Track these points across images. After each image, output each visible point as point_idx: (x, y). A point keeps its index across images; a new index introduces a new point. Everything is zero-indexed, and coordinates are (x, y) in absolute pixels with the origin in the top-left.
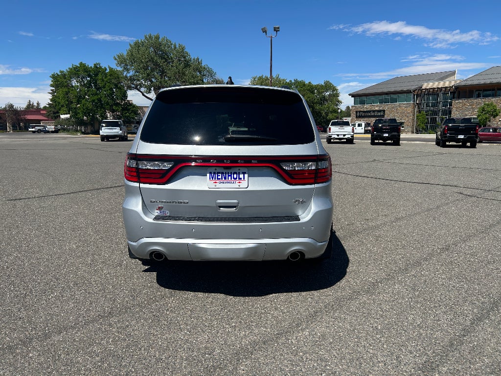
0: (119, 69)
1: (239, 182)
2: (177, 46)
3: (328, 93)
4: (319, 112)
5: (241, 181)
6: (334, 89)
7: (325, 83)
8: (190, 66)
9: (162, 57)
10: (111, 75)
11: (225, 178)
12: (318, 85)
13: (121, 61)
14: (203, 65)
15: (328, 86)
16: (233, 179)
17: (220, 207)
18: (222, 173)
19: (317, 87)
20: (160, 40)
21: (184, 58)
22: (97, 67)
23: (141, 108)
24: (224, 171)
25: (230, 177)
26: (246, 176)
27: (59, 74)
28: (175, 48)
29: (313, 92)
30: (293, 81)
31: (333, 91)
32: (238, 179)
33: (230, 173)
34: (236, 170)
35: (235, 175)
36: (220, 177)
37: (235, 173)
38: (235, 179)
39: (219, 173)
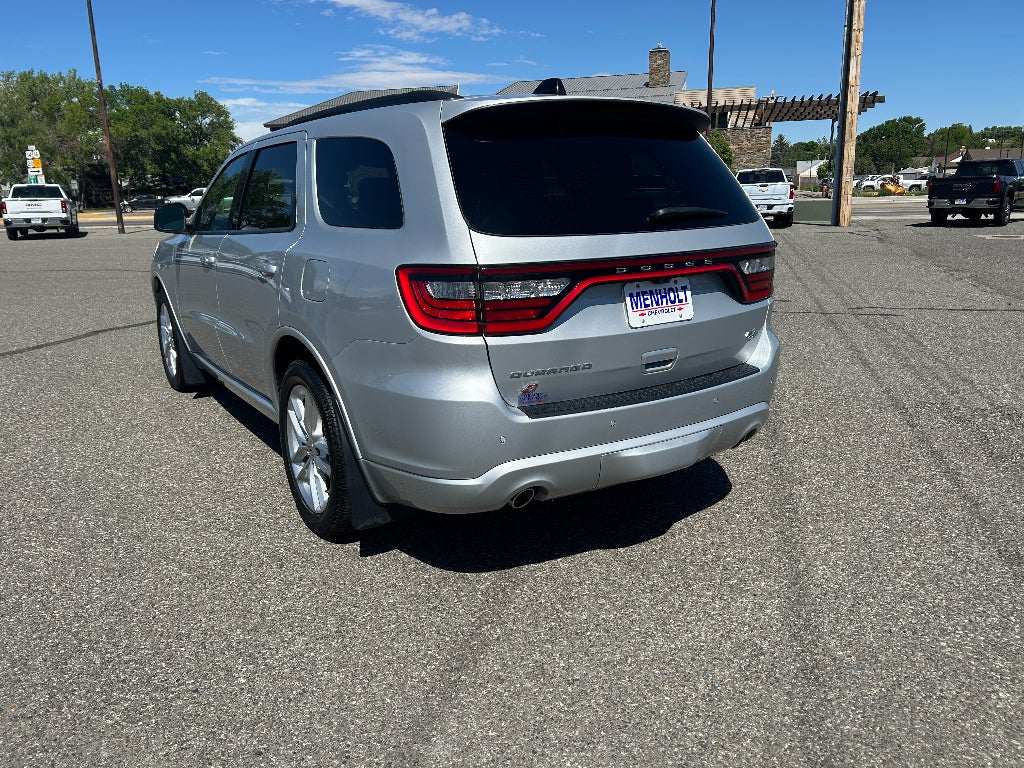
1: (680, 309)
3: (208, 120)
4: (195, 163)
5: (682, 307)
6: (221, 112)
7: (196, 96)
11: (657, 304)
12: (180, 101)
15: (205, 104)
16: (669, 304)
17: (648, 366)
18: (651, 293)
19: (179, 104)
24: (653, 288)
25: (664, 300)
26: (689, 293)
29: (171, 116)
30: (118, 88)
31: (219, 115)
32: (677, 303)
33: (663, 291)
34: (671, 284)
35: (672, 295)
36: (648, 302)
37: (671, 290)
38: (673, 302)
39: (644, 293)
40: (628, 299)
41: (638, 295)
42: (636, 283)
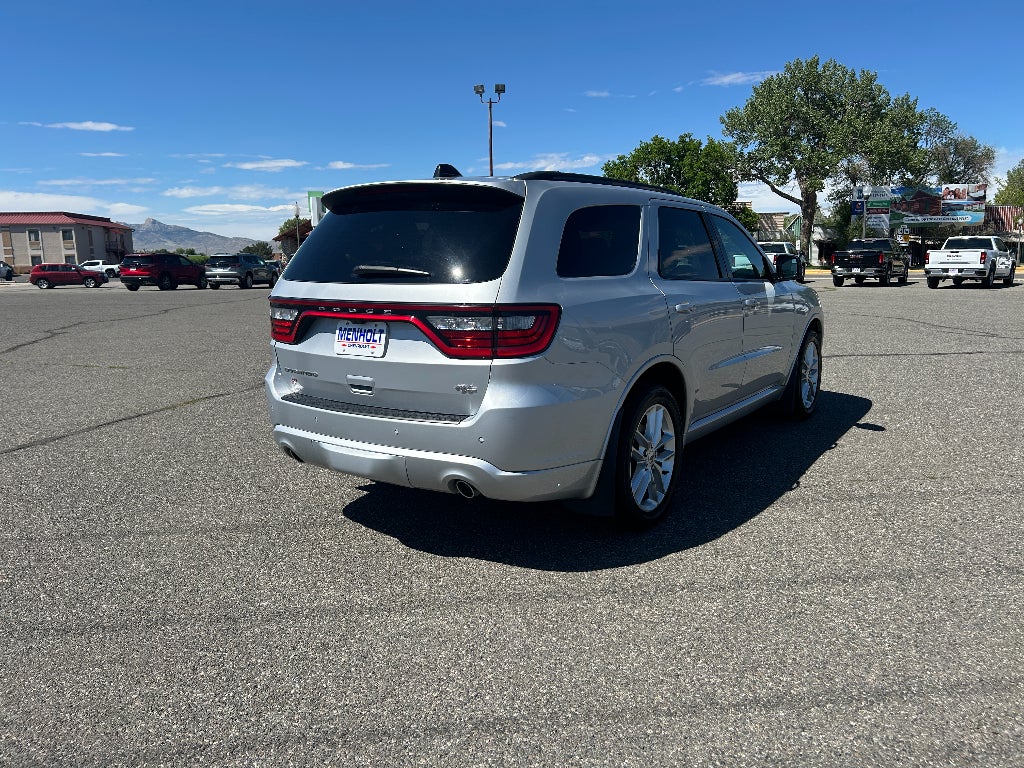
0: (730, 140)
1: (373, 347)
2: (857, 76)
5: (375, 345)
8: (883, 117)
9: (820, 105)
10: (708, 155)
11: (356, 339)
13: (733, 122)
14: (918, 110)
16: (365, 341)
17: (353, 386)
18: (354, 330)
20: (820, 69)
21: (873, 99)
22: (684, 142)
23: (769, 216)
24: (357, 327)
25: (362, 338)
26: (384, 336)
27: (617, 162)
28: (853, 80)
32: (371, 342)
33: (363, 330)
34: (371, 326)
35: (369, 334)
36: (350, 337)
37: (370, 331)
38: (368, 341)
39: (350, 330)
40: (337, 331)
41: (345, 329)
42: (346, 321)
